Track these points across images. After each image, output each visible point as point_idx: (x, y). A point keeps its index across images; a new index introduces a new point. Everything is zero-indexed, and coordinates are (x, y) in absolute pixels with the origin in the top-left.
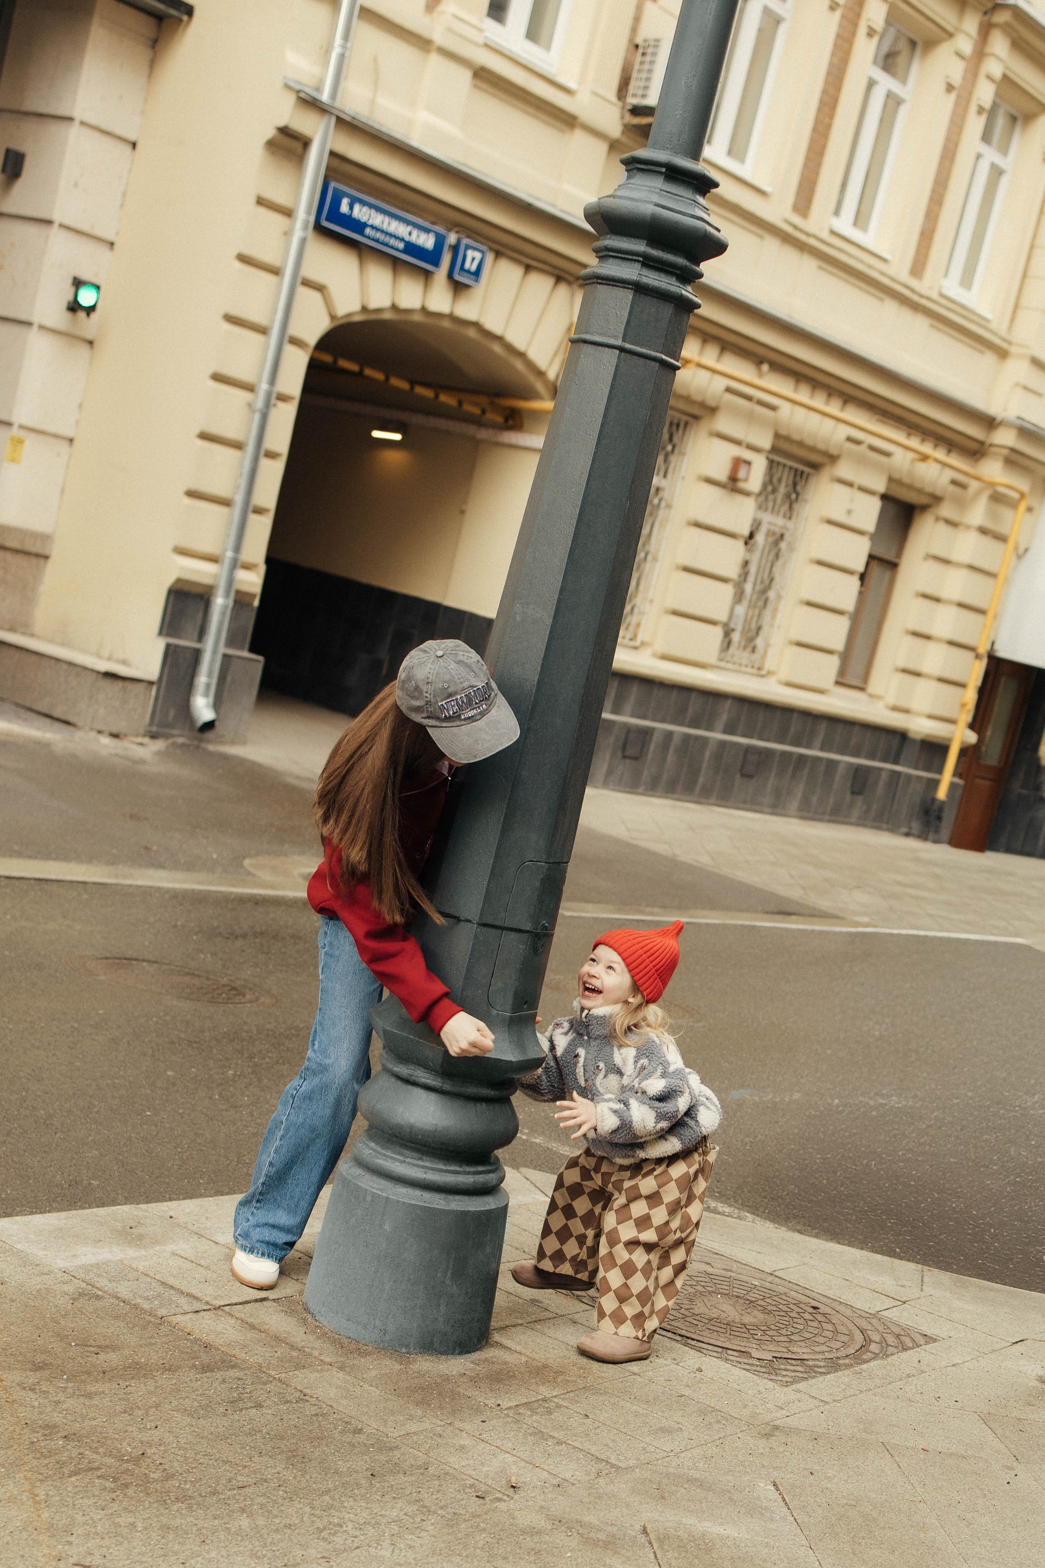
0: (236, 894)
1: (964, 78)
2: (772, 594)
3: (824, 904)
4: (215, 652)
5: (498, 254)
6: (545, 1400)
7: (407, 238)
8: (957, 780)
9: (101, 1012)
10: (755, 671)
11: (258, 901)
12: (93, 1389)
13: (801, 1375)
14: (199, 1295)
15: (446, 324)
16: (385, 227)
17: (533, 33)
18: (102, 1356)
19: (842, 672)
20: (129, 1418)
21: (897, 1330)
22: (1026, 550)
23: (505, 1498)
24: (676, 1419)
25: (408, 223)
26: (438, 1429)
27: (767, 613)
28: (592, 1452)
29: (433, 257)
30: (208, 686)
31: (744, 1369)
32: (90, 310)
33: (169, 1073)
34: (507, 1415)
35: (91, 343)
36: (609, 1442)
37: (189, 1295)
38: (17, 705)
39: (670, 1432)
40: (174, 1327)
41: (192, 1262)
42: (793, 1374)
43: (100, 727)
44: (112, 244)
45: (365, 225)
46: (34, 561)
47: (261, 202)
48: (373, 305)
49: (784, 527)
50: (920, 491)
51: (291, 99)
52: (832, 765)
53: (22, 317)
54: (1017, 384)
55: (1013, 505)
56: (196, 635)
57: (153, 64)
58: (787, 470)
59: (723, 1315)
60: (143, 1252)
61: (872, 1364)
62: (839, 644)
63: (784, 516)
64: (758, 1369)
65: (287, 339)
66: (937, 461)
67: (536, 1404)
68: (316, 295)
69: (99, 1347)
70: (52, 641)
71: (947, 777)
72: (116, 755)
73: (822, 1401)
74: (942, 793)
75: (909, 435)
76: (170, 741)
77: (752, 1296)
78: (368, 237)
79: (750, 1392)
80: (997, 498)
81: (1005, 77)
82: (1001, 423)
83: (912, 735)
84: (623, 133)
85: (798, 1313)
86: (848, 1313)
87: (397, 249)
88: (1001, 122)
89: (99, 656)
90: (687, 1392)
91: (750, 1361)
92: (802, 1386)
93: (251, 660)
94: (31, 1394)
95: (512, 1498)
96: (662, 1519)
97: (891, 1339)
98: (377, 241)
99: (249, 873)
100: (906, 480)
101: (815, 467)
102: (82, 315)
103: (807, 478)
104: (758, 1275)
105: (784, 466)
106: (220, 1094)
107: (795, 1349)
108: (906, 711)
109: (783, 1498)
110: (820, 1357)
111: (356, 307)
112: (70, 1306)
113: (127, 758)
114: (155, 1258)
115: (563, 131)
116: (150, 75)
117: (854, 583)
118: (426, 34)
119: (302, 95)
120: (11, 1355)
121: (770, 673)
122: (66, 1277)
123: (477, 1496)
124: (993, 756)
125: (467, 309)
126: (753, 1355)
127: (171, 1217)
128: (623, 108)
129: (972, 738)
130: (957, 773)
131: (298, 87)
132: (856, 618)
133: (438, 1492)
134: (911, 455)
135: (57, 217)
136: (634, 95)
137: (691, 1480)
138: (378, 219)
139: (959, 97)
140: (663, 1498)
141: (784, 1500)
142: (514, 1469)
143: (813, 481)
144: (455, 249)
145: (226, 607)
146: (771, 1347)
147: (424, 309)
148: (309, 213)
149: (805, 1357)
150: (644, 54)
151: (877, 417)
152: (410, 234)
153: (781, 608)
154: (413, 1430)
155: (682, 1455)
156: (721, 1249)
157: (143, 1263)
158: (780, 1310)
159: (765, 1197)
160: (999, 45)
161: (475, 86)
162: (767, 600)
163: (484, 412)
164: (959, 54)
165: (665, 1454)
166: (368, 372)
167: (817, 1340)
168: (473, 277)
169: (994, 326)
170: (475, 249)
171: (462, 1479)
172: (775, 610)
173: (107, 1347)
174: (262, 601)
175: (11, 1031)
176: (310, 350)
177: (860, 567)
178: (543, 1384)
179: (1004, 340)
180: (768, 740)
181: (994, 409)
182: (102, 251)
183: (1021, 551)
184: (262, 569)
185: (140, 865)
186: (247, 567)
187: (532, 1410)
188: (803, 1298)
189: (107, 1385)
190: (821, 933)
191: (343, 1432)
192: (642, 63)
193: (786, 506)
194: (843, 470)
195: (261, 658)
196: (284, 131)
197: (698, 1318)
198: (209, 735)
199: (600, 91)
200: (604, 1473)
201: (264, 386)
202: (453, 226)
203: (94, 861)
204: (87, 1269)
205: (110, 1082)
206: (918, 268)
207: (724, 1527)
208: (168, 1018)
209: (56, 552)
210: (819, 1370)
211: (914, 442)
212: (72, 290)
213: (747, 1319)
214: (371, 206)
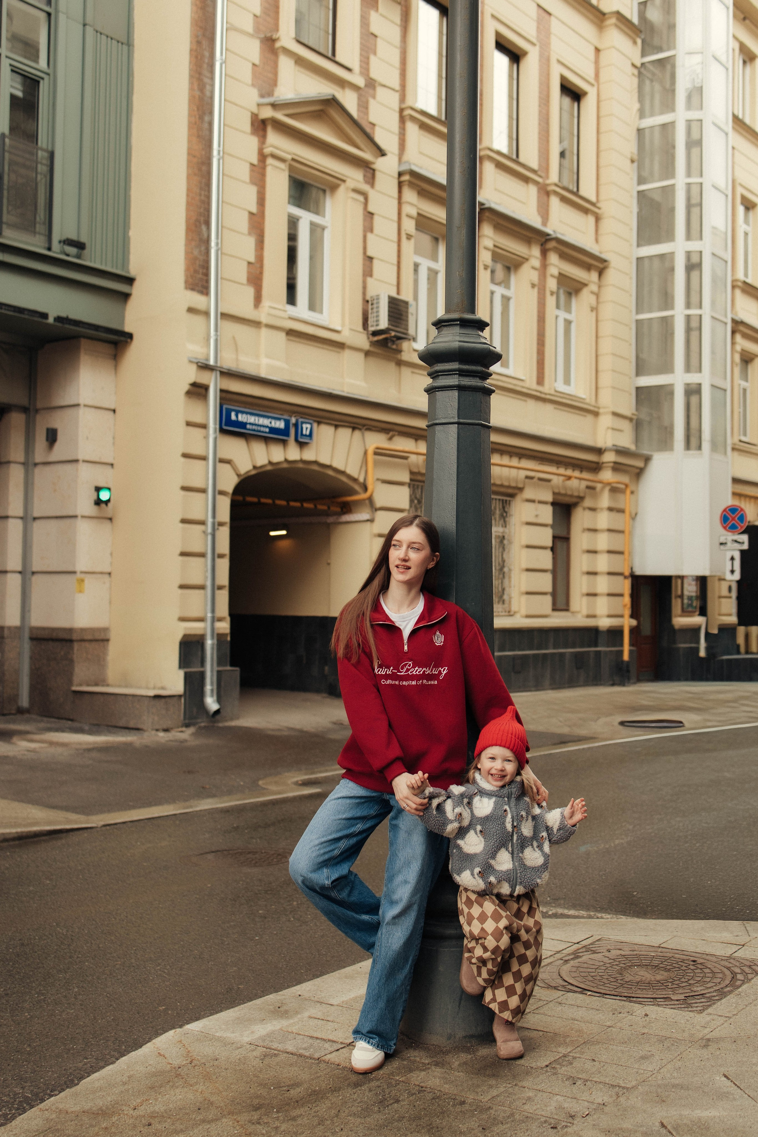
0: (261, 802)
1: (539, 279)
2: (506, 570)
3: (583, 732)
4: (212, 671)
5: (319, 423)
6: (565, 1056)
7: (270, 425)
8: (632, 648)
9: (209, 885)
10: (507, 614)
11: (274, 803)
12: (295, 1114)
13: (706, 1004)
14: (335, 1039)
15: (301, 465)
16: (257, 422)
17: (312, 307)
18: (292, 1092)
19: (554, 603)
20: (323, 1127)
21: (748, 963)
22: (636, 514)
23: (569, 1124)
24: (647, 1049)
25: (268, 417)
26: (510, 1089)
27: (506, 581)
28: (607, 1082)
29: (285, 432)
30: (212, 690)
31: (672, 1008)
32: (107, 502)
33: (260, 912)
34: (547, 1071)
35: (111, 519)
36: (614, 1073)
37: (329, 1040)
38: (108, 726)
39: (647, 1058)
40: (328, 1063)
41: (323, 1020)
42: (701, 1004)
43: (157, 727)
44: (112, 465)
45: (246, 424)
46: (102, 644)
47: (189, 424)
48: (259, 464)
49: (503, 532)
50: (571, 496)
51: (194, 367)
52: (562, 655)
53: (71, 513)
54: (608, 428)
55: (622, 491)
56: (199, 664)
57: (116, 367)
58: (498, 501)
59: (644, 978)
60: (292, 1021)
61: (744, 987)
62: (549, 588)
63: (502, 526)
64: (680, 1006)
65: (217, 492)
66: (576, 478)
67: (560, 1060)
68: (227, 466)
69: (288, 1086)
70: (120, 686)
71: (626, 648)
72: (171, 741)
73: (727, 1017)
74: (626, 657)
75: (558, 468)
76: (197, 726)
77: (656, 962)
78: (249, 430)
79: (682, 1022)
80: (614, 490)
81: (560, 274)
82: (605, 450)
83: (601, 629)
84: (370, 346)
85: (686, 966)
86: (714, 959)
87: (266, 432)
88: (562, 297)
89: (148, 688)
90: (645, 1031)
91: (673, 1002)
92: (710, 1010)
93: (232, 670)
94: (258, 1126)
95: (573, 1124)
96: (670, 1115)
97: (747, 970)
98: (254, 430)
99: (264, 789)
100: (563, 491)
101: (512, 496)
102: (103, 505)
103: (509, 504)
104: (651, 949)
105: (496, 499)
106: (293, 917)
107: (695, 989)
108: (594, 616)
109: (734, 1083)
110: (712, 990)
111: (250, 467)
112: (261, 1065)
113: (176, 741)
114: (300, 1022)
115: (339, 352)
116: (116, 373)
117: (549, 554)
118: (257, 319)
119: (200, 364)
120: (238, 1103)
121: (515, 612)
122: (253, 1047)
123: (552, 1128)
124: (647, 630)
125: (309, 455)
126: (673, 998)
127: (300, 995)
128: (368, 334)
129: (634, 622)
130: (631, 644)
131: (196, 361)
132: (554, 572)
133: (527, 1130)
134: (561, 478)
135: (80, 457)
136: (372, 326)
137: (674, 1086)
138: (252, 419)
139: (539, 289)
140: (664, 1101)
141: (736, 1085)
142: (566, 1105)
143: (513, 504)
144: (296, 425)
145: (213, 644)
146: (681, 991)
147: (286, 460)
148: (215, 424)
149: (703, 992)
150: (372, 304)
151: (538, 462)
152: (271, 423)
153: (513, 575)
154: (495, 1094)
155: (661, 1071)
156: (624, 939)
157: (294, 1028)
158: (675, 967)
159: (627, 904)
160: (553, 258)
161: (288, 340)
162: (504, 573)
163: (329, 508)
164: (534, 268)
165: (651, 1073)
166: (263, 500)
167: (705, 980)
168: (308, 438)
169: (588, 401)
170: (306, 423)
171: (538, 1119)
172: (510, 577)
173: (293, 1085)
174: (231, 637)
175: (162, 908)
176: (230, 496)
177: (550, 544)
178: (559, 1046)
179: (595, 407)
180: (523, 650)
181: (600, 443)
182: (108, 470)
183: (633, 515)
184: (228, 619)
185: (203, 798)
186: (220, 620)
187: (559, 1064)
188: (684, 956)
189: (302, 1109)
190: (589, 748)
191: (454, 1105)
192: (372, 309)
193: (502, 522)
194: (528, 493)
195: (238, 669)
196: (194, 385)
197: (630, 983)
198: (218, 717)
199: (355, 328)
200: (620, 1094)
201: (210, 520)
202: (292, 413)
203: (177, 802)
204: (263, 1038)
205: (228, 925)
206: (540, 380)
207: (710, 1111)
208: (248, 880)
209: (113, 636)
210: (715, 998)
211: (562, 471)
212: (96, 494)
213: (659, 977)
214: (247, 413)
